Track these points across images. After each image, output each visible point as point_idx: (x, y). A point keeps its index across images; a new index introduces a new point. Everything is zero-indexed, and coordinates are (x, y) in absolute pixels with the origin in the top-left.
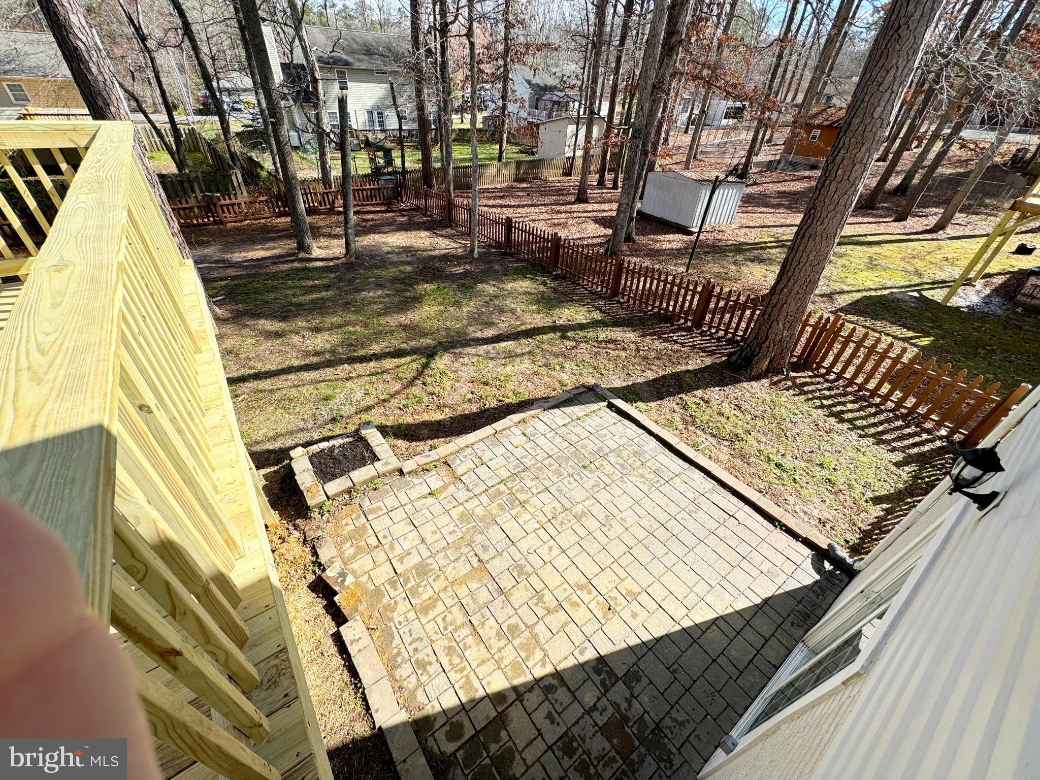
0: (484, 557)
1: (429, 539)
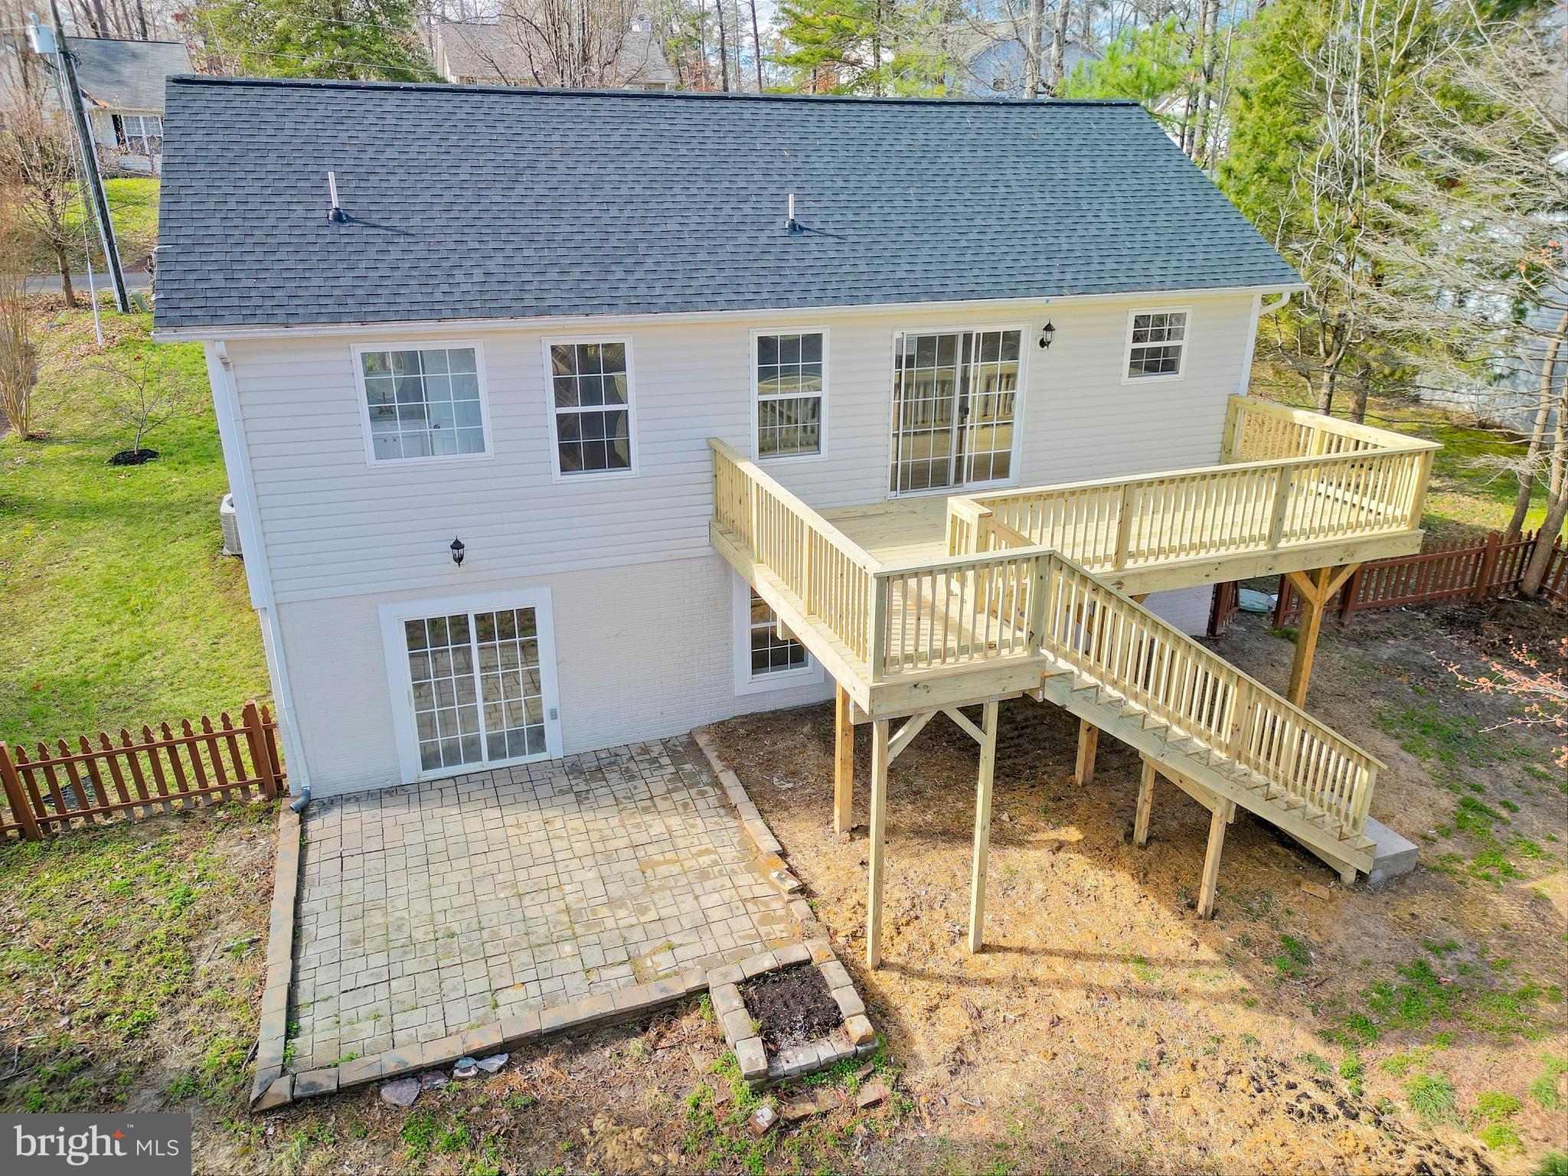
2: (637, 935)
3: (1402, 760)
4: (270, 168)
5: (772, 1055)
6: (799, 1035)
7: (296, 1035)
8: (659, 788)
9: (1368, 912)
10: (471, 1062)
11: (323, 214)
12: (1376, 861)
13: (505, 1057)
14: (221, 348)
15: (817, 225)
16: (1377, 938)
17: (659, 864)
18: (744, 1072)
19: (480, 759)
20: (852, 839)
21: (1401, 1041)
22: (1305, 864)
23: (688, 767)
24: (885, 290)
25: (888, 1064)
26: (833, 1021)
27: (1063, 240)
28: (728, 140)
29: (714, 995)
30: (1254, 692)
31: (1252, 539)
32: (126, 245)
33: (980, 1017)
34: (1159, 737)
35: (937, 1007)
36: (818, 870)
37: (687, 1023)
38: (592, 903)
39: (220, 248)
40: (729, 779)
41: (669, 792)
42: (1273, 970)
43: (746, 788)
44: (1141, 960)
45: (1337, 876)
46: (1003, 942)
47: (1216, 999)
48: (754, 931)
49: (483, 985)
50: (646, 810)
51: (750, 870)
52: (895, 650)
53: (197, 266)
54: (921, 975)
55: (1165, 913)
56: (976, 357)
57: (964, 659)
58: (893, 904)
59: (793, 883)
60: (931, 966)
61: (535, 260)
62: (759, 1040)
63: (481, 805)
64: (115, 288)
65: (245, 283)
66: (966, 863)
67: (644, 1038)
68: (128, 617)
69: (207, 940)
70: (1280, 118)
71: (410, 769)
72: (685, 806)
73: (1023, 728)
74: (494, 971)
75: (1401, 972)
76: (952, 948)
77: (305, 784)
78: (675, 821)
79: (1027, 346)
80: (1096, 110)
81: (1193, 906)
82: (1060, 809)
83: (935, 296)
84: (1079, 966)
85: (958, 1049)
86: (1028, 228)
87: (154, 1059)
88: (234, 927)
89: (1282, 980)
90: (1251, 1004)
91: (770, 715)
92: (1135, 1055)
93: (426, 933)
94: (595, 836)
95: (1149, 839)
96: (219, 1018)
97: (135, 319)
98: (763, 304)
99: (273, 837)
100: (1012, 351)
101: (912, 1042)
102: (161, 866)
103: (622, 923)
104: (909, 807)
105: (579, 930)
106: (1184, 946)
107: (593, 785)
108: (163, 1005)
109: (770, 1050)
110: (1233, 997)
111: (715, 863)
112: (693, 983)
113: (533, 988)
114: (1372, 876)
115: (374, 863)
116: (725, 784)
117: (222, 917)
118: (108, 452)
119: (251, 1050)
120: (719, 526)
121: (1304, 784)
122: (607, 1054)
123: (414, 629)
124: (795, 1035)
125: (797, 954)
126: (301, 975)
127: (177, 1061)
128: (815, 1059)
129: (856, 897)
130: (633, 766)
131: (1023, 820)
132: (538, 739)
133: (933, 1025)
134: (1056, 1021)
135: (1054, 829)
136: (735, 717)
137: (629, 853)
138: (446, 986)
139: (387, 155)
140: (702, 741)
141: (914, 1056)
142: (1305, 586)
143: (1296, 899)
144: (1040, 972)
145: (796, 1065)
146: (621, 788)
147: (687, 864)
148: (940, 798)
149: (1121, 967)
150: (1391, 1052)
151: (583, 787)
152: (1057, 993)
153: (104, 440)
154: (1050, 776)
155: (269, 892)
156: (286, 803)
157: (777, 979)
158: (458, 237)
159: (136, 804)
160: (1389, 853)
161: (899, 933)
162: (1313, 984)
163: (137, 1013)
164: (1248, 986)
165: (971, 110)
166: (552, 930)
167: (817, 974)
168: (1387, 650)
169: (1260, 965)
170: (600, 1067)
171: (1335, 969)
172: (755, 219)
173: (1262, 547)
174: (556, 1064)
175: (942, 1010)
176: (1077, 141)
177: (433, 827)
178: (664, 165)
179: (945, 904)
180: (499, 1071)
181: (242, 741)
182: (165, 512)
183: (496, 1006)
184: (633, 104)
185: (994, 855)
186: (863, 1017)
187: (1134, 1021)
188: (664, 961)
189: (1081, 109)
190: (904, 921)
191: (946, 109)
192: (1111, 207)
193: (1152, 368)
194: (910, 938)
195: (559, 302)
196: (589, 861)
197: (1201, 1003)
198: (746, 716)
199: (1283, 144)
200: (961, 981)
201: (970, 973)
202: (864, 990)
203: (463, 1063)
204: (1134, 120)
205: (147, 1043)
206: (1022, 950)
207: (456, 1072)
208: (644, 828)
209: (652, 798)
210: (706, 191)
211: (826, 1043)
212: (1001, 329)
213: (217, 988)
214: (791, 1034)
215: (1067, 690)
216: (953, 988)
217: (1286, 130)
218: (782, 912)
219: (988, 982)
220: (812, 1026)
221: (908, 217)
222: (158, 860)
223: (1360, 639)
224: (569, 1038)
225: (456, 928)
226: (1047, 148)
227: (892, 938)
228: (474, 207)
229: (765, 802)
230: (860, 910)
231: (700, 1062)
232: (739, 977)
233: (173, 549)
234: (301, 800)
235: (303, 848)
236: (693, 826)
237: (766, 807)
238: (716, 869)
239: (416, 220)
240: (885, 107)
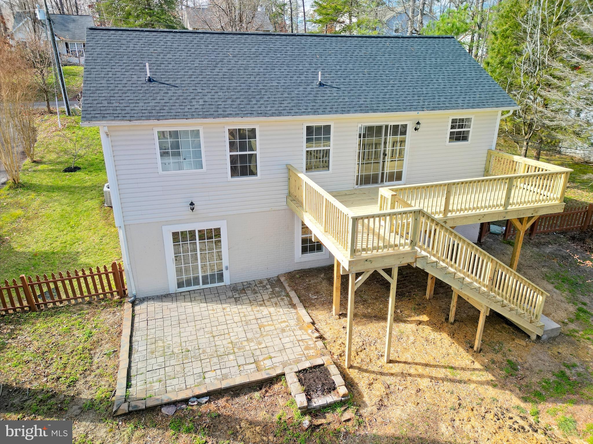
0: (258, 329)
1: (278, 339)
2: (258, 353)
3: (554, 292)
4: (124, 61)
5: (309, 400)
6: (319, 393)
7: (130, 387)
8: (266, 297)
9: (541, 351)
10: (195, 399)
11: (144, 79)
12: (544, 331)
13: (208, 398)
14: (106, 129)
15: (329, 84)
16: (544, 361)
17: (266, 326)
18: (299, 406)
19: (199, 284)
20: (340, 318)
21: (555, 401)
22: (516, 332)
23: (277, 289)
24: (355, 109)
25: (354, 405)
26: (332, 388)
27: (424, 89)
28: (296, 51)
29: (287, 377)
30: (498, 265)
31: (497, 206)
32: (69, 91)
33: (389, 388)
34: (461, 282)
35: (372, 383)
36: (326, 330)
37: (276, 387)
38: (241, 340)
39: (106, 91)
40: (292, 294)
41: (270, 298)
42: (503, 373)
43: (299, 298)
44: (452, 368)
45: (529, 337)
46: (398, 359)
47: (481, 383)
48: (302, 353)
49: (199, 370)
50: (261, 305)
51: (301, 329)
52: (359, 247)
53: (97, 98)
54: (366, 371)
55: (461, 350)
56: (390, 134)
57: (385, 250)
58: (355, 343)
59: (317, 334)
60: (370, 368)
61: (223, 96)
62: (304, 394)
63: (199, 302)
64: (65, 107)
65: (115, 105)
66: (384, 328)
67: (260, 392)
68: (69, 229)
69: (97, 351)
70: (509, 43)
71: (173, 287)
72: (276, 304)
73: (406, 277)
74: (204, 365)
75: (553, 375)
76: (378, 361)
77: (134, 292)
78: (272, 310)
79: (410, 130)
80: (437, 40)
81: (472, 347)
82: (420, 309)
83: (375, 111)
84: (428, 369)
85: (381, 400)
86: (411, 85)
87: (78, 395)
88: (107, 346)
89: (507, 377)
90: (495, 386)
91: (309, 270)
92: (450, 405)
93: (179, 350)
94: (242, 315)
95: (455, 321)
96: (101, 380)
97: (73, 118)
98: (308, 113)
99: (122, 312)
100: (404, 133)
101: (363, 397)
102: (80, 322)
103: (252, 348)
104: (362, 306)
105: (236, 350)
106: (468, 363)
107: (241, 295)
108: (81, 374)
109: (308, 398)
110: (488, 383)
111: (287, 326)
112: (279, 371)
113: (218, 372)
114: (543, 337)
115: (159, 323)
116: (291, 296)
117: (103, 342)
118: (62, 167)
119: (113, 392)
120: (290, 198)
121: (517, 301)
122: (246, 398)
123: (175, 235)
124: (318, 393)
125: (319, 362)
126: (132, 365)
127: (86, 395)
128: (326, 402)
129: (341, 340)
130: (256, 288)
131: (406, 312)
132: (221, 277)
133: (371, 390)
134: (419, 391)
135: (418, 316)
136: (295, 271)
137: (255, 321)
138: (186, 370)
139: (168, 57)
140: (282, 279)
141: (364, 402)
142: (518, 224)
143: (513, 345)
144: (412, 371)
145: (318, 404)
146: (252, 297)
147: (277, 326)
148: (373, 303)
149: (444, 370)
150: (550, 406)
151: (237, 296)
152: (419, 379)
153: (61, 163)
154: (416, 296)
155: (120, 333)
156: (127, 299)
157: (311, 371)
158: (194, 88)
159: (72, 299)
160: (550, 328)
161: (358, 355)
162: (519, 379)
163: (71, 377)
164: (494, 379)
165: (389, 40)
166: (226, 350)
167: (326, 370)
168: (548, 249)
169: (498, 371)
170: (243, 403)
171: (528, 373)
172: (306, 81)
173: (501, 209)
174: (227, 401)
175: (374, 385)
176: (430, 51)
177: (181, 310)
178: (271, 61)
179: (375, 344)
180: (206, 403)
181: (111, 276)
182: (83, 190)
183: (205, 378)
184: (260, 38)
185: (395, 325)
186: (344, 387)
187: (449, 391)
188: (268, 363)
189: (431, 39)
190: (360, 350)
191: (379, 39)
192: (443, 77)
193: (458, 139)
194: (362, 357)
195: (232, 112)
196: (240, 324)
197: (475, 385)
198: (299, 270)
199: (510, 53)
200: (381, 374)
201: (385, 371)
202: (344, 376)
203: (192, 400)
204: (452, 44)
205: (75, 389)
206: (405, 363)
207: (190, 403)
208: (260, 312)
209: (263, 301)
210: (287, 71)
211: (330, 396)
212: (400, 123)
213: (101, 369)
214: (316, 392)
215: (425, 263)
216: (379, 376)
217: (511, 47)
218: (313, 346)
219: (392, 374)
220: (324, 390)
221: (364, 80)
222: (80, 320)
223: (538, 245)
224: (232, 391)
225: (190, 348)
226: (418, 54)
227: (355, 357)
228: (200, 76)
229: (307, 304)
230: (342, 345)
231: (281, 402)
232: (297, 370)
233: (86, 203)
234: (132, 298)
235: (133, 317)
236: (279, 312)
237: (307, 305)
238: (288, 328)
239: (178, 81)
240: (356, 39)
